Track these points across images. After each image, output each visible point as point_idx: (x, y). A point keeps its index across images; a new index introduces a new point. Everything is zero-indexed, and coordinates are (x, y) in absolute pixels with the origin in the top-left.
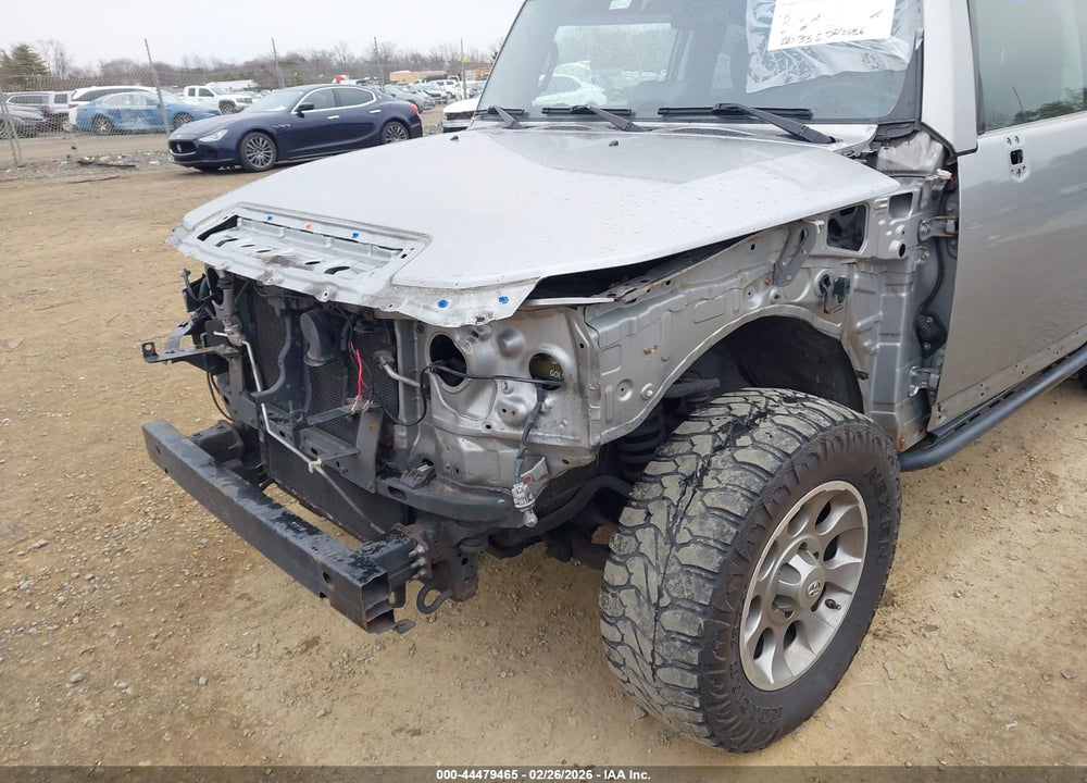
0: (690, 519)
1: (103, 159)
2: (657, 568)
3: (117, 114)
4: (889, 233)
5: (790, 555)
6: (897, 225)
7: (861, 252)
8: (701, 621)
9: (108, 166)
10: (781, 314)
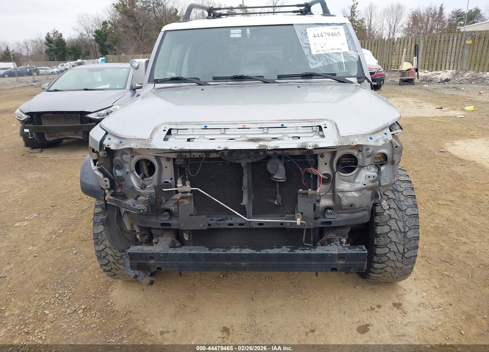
0: (403, 202)
2: (400, 220)
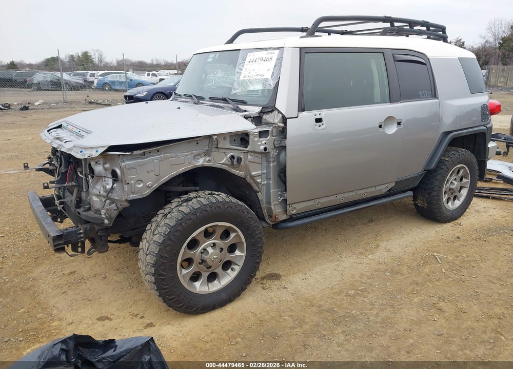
0: (160, 227)
1: (99, 101)
3: (113, 82)
4: (259, 143)
5: (207, 246)
6: (263, 140)
7: (247, 149)
8: (155, 259)
9: (100, 104)
10: (214, 166)
